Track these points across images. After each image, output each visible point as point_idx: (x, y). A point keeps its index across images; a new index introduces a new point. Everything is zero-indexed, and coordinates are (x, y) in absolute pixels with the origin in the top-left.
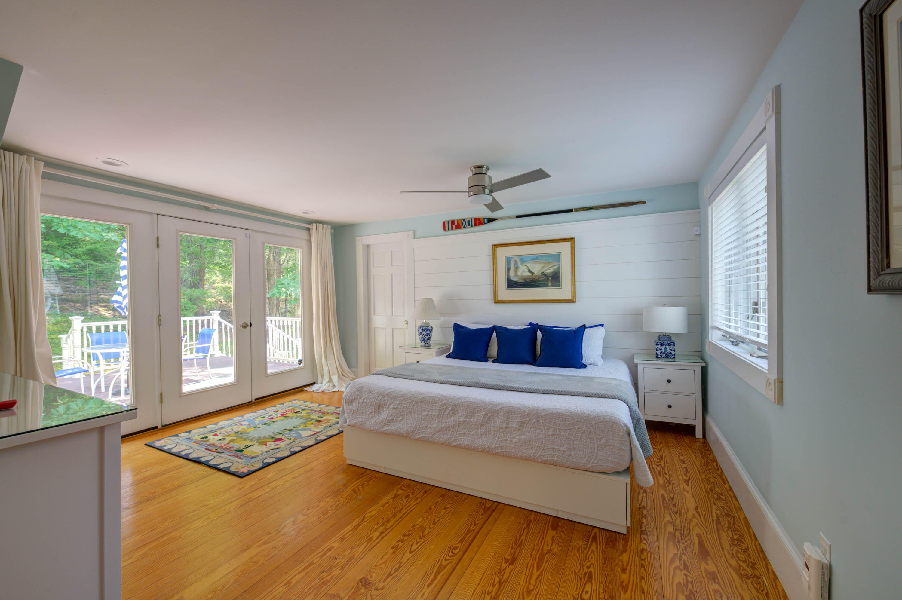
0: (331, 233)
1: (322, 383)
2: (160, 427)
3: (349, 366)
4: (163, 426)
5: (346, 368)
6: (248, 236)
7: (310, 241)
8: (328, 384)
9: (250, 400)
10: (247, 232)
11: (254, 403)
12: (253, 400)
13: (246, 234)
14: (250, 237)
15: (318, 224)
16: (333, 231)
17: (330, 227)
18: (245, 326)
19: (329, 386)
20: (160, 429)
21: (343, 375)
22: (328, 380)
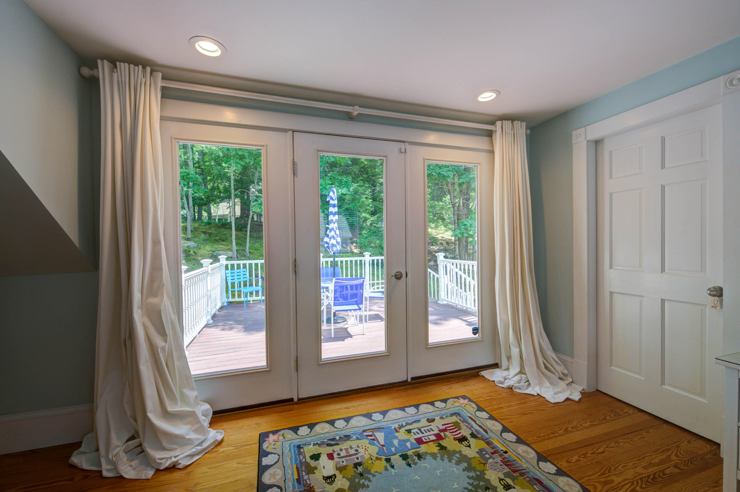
0: (526, 135)
1: (508, 369)
2: (296, 400)
3: (555, 349)
4: (299, 399)
5: (550, 353)
6: (404, 151)
7: (492, 152)
8: (518, 378)
9: (406, 379)
10: (402, 145)
11: (410, 384)
12: (409, 380)
13: (400, 149)
14: (405, 152)
15: (504, 121)
16: (529, 132)
17: (524, 124)
18: (398, 277)
19: (519, 382)
20: (296, 403)
21: (546, 367)
22: (518, 370)
